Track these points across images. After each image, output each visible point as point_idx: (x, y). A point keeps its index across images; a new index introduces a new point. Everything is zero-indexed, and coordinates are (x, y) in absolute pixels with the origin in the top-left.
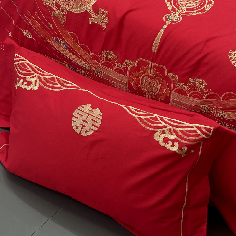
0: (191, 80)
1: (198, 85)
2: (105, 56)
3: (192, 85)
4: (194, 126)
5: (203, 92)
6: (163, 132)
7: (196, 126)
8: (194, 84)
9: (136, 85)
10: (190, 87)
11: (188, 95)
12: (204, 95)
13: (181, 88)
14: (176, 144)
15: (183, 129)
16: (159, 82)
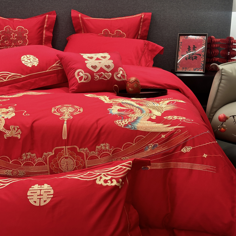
0: (97, 147)
1: (103, 148)
4: (119, 166)
6: (101, 178)
8: (100, 149)
9: (56, 169)
10: (99, 152)
11: (99, 157)
12: (110, 152)
13: (92, 155)
14: (114, 180)
15: (112, 171)
16: (74, 158)
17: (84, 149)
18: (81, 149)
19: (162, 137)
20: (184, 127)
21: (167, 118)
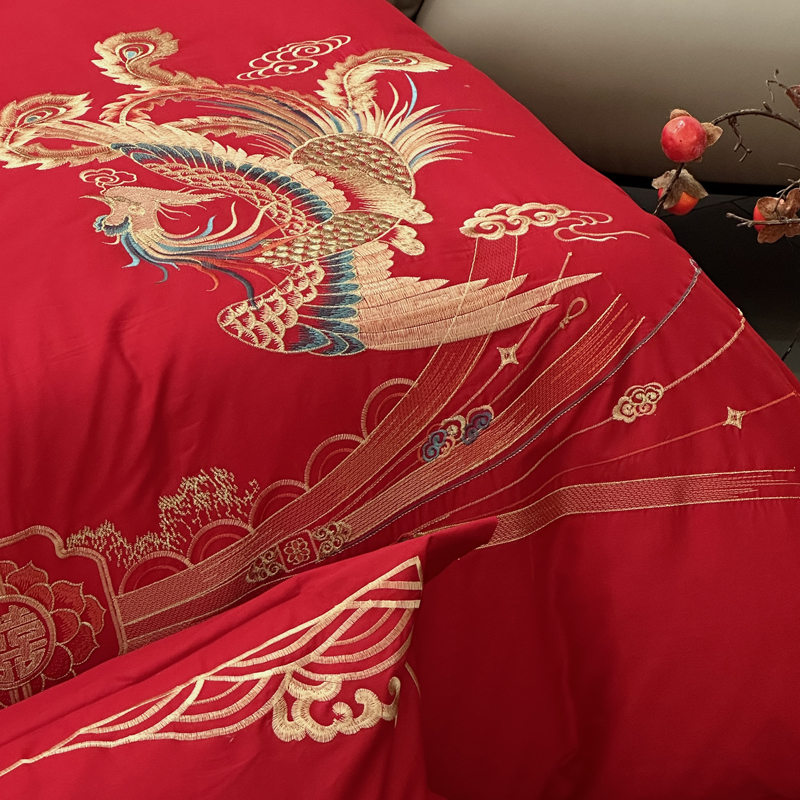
0: (165, 503)
1: (201, 500)
3: (179, 516)
4: (355, 603)
5: (234, 510)
6: (289, 699)
7: (363, 598)
8: (185, 510)
10: (181, 529)
11: (186, 561)
13: (147, 557)
14: (363, 696)
15: (330, 642)
16: (41, 602)
17: (91, 535)
18: (75, 538)
19: (504, 362)
20: (595, 275)
21: (478, 229)
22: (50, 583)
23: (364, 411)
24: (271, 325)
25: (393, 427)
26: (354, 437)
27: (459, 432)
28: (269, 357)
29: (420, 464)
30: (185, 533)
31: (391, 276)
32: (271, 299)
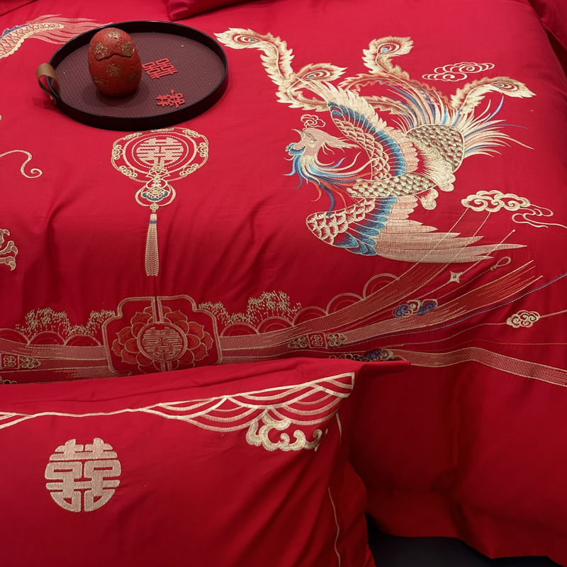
0: (252, 301)
1: (270, 305)
2: (34, 324)
3: (257, 309)
4: (315, 385)
5: (286, 314)
6: (261, 424)
7: (319, 384)
8: (261, 307)
9: (130, 354)
10: (257, 315)
11: (257, 331)
12: (289, 318)
13: (236, 324)
14: (298, 434)
15: (295, 400)
16: (183, 329)
17: (212, 306)
18: (203, 305)
19: (452, 280)
20: (522, 246)
21: (472, 203)
22: (188, 321)
23: (366, 285)
24: (332, 229)
25: (381, 297)
26: (357, 296)
27: (416, 308)
28: (323, 246)
29: (392, 317)
30: (259, 318)
31: (408, 219)
32: (340, 214)
